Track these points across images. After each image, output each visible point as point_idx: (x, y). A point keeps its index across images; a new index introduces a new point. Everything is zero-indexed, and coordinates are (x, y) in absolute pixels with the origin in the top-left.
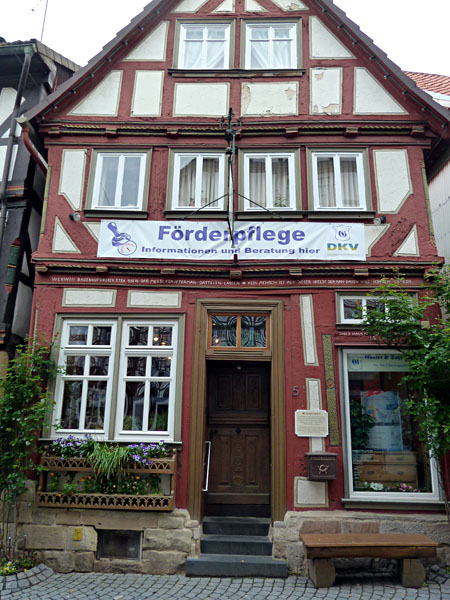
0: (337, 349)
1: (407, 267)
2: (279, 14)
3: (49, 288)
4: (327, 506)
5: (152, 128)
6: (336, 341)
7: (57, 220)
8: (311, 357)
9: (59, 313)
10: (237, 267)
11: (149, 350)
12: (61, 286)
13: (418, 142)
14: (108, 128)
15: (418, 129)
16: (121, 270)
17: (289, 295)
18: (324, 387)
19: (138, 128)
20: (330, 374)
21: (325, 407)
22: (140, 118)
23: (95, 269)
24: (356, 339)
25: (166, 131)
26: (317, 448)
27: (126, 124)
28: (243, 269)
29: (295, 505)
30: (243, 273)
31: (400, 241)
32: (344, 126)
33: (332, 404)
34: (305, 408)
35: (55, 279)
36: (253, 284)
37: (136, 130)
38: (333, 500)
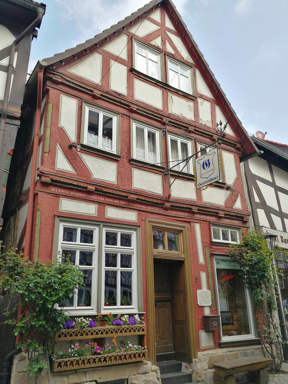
0: (212, 255)
1: (238, 215)
2: (182, 61)
3: (48, 196)
4: (214, 347)
5: (122, 101)
6: (211, 251)
7: (58, 146)
8: (201, 260)
9: (58, 216)
10: (168, 202)
11: (118, 248)
12: (58, 196)
13: (238, 152)
14: (95, 91)
15: (239, 146)
16: (103, 192)
17: (189, 222)
18: (208, 277)
19: (113, 98)
20: (210, 269)
21: (209, 288)
22: (115, 92)
23: (86, 188)
24: (219, 250)
25: (129, 106)
26: (207, 312)
27: (107, 93)
28: (171, 204)
29: (201, 348)
30: (171, 206)
31: (235, 201)
32: (213, 135)
33: (211, 286)
34: (201, 289)
35: (53, 190)
36: (174, 213)
37: (112, 100)
38: (216, 343)
